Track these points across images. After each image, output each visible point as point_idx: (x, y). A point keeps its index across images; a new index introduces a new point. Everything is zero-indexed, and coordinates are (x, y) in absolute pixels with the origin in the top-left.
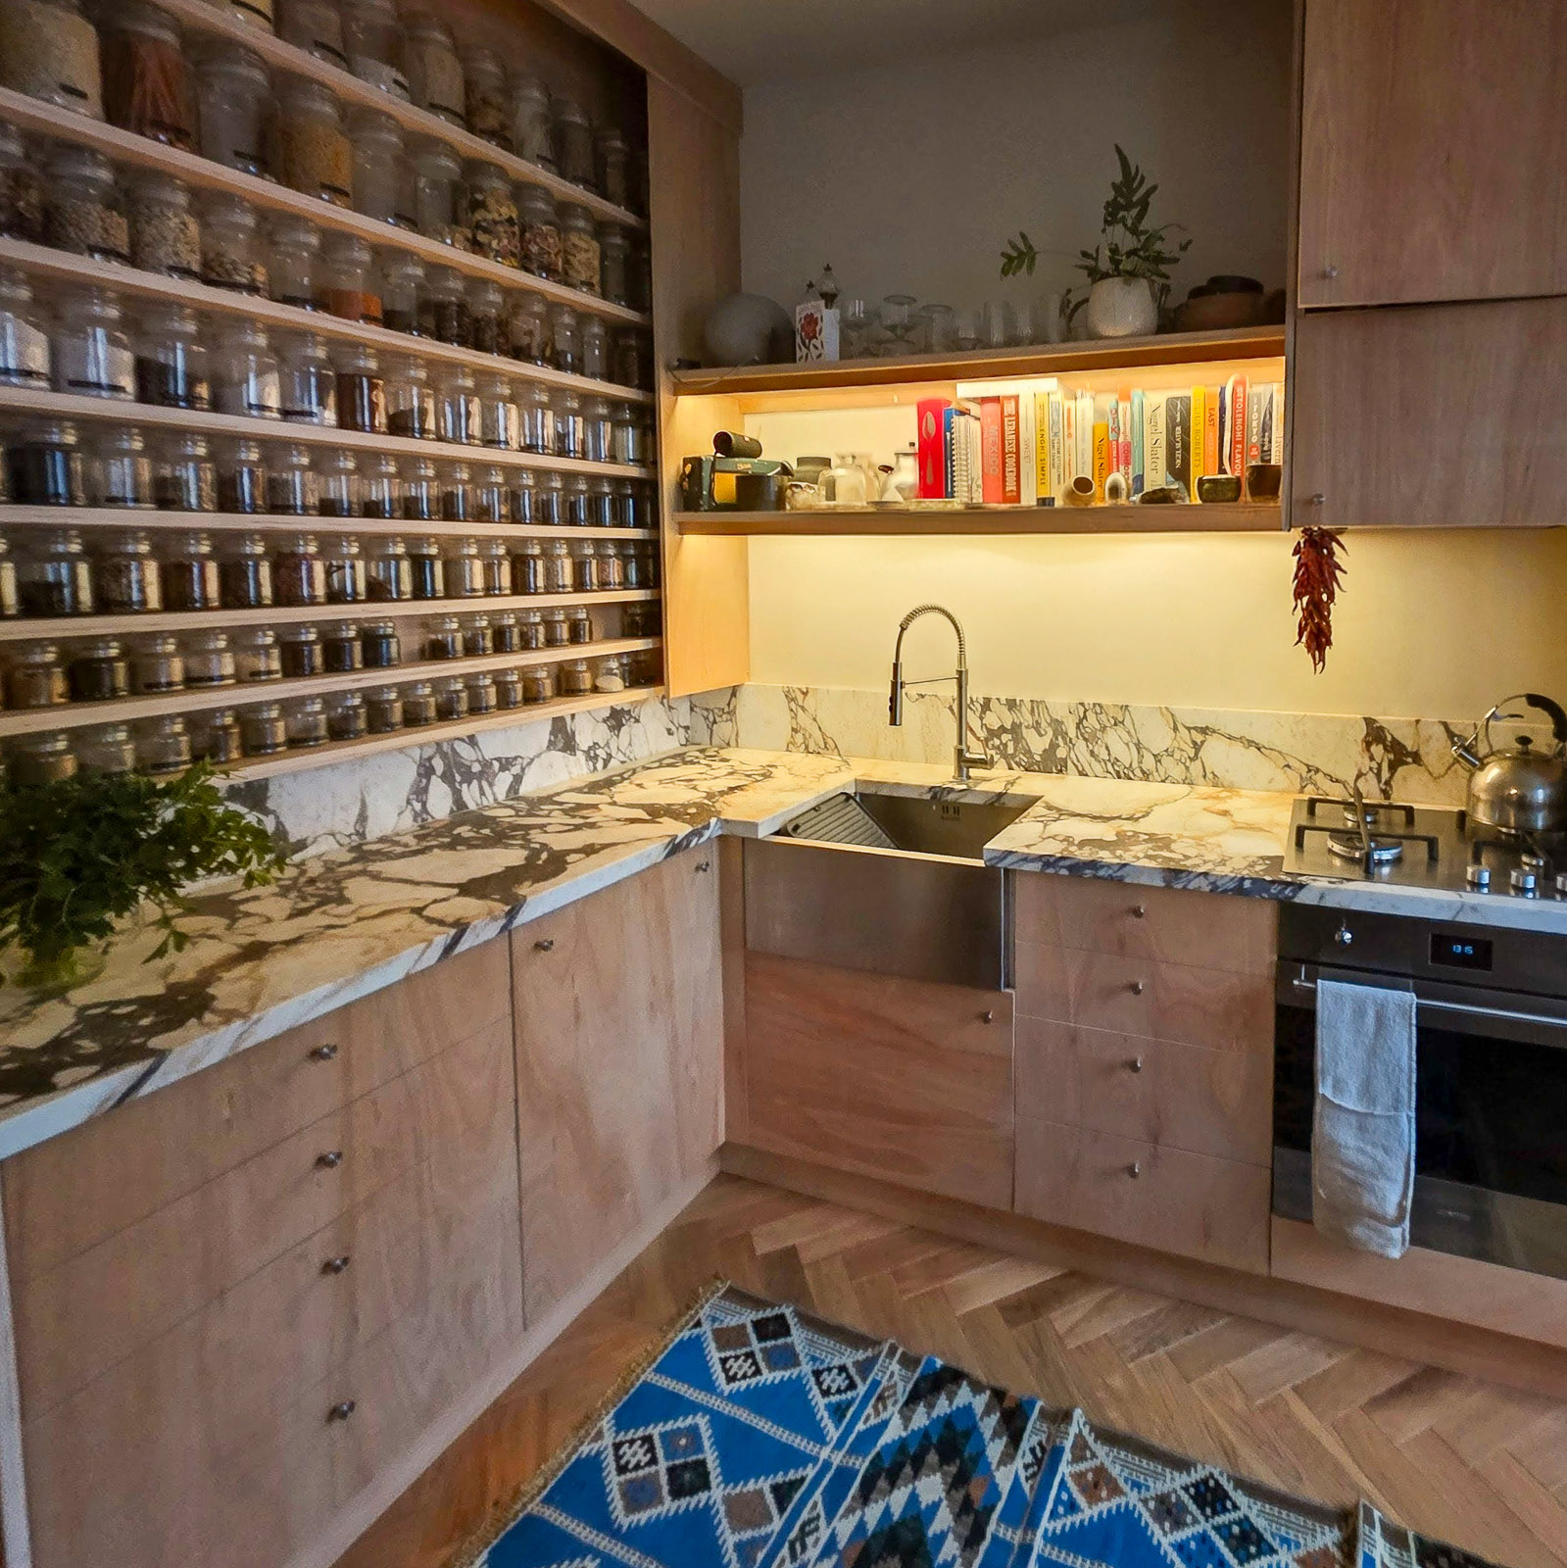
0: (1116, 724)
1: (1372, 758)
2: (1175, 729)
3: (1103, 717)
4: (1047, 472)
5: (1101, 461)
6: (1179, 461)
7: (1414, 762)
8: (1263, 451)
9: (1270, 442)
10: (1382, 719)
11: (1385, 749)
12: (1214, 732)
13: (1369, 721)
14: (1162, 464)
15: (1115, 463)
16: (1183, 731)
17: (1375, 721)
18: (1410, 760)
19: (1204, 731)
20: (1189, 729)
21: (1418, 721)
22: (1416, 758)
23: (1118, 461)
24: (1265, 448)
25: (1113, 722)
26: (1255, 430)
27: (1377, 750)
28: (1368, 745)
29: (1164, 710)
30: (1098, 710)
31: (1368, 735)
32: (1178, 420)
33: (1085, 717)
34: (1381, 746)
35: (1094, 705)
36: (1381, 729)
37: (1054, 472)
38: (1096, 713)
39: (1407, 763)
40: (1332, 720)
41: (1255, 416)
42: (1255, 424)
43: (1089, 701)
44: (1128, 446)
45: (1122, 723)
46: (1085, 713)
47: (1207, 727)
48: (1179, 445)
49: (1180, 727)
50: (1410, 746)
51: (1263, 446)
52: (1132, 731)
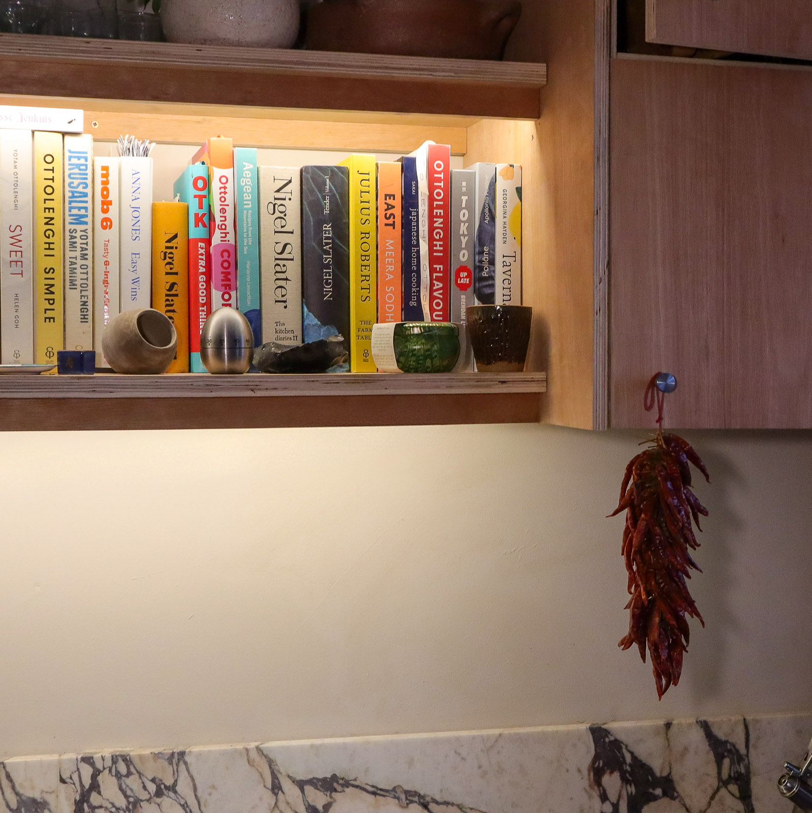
0: (159, 793)
1: (604, 797)
2: (276, 788)
3: (133, 783)
4: (58, 296)
5: (172, 279)
6: (328, 288)
7: (665, 794)
8: (482, 279)
9: (492, 262)
10: (619, 727)
11: (624, 779)
12: (347, 784)
13: (598, 733)
14: (293, 289)
15: (202, 286)
16: (291, 790)
17: (607, 732)
18: (658, 792)
19: (330, 784)
20: (301, 784)
21: (668, 725)
22: (668, 787)
23: (208, 282)
24: (485, 274)
25: (152, 788)
26: (464, 240)
27: (612, 781)
28: (597, 773)
29: (254, 755)
30: (123, 769)
31: (596, 758)
32: (327, 211)
33: (95, 786)
34: (616, 775)
35: (114, 759)
36: (617, 744)
37: (74, 297)
38: (118, 776)
39: (655, 798)
40: (543, 738)
41: (464, 215)
42: (463, 228)
43: (103, 751)
44: (231, 255)
45: (173, 788)
46: (94, 777)
47: (334, 778)
48: (328, 259)
49: (287, 785)
50: (657, 766)
51: (481, 269)
52: (192, 803)
